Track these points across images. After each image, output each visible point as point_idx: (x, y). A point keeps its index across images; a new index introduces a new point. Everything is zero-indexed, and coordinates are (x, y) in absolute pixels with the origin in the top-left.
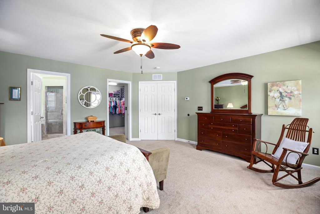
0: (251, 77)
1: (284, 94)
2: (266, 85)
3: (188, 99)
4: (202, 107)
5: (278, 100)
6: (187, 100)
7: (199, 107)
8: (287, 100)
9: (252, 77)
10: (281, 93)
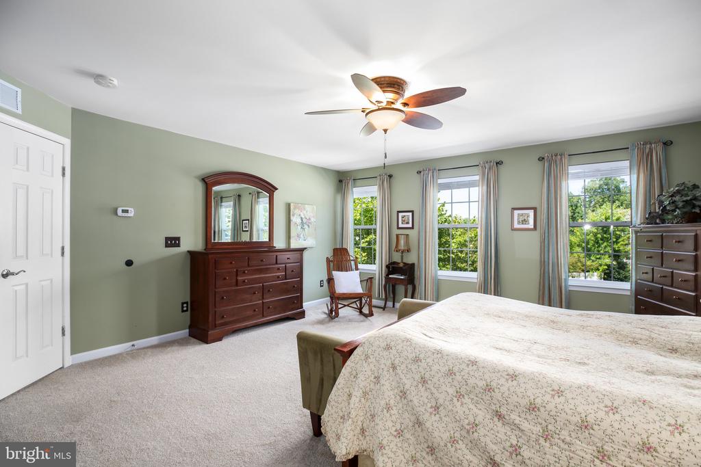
0: (273, 189)
1: (305, 220)
2: (288, 206)
3: (131, 214)
4: (178, 239)
5: (299, 227)
6: (125, 215)
7: (167, 239)
8: (306, 226)
9: (276, 189)
10: (302, 218)
